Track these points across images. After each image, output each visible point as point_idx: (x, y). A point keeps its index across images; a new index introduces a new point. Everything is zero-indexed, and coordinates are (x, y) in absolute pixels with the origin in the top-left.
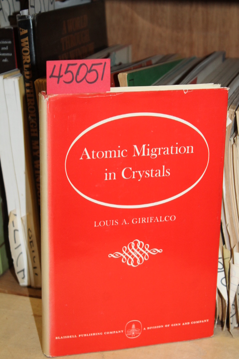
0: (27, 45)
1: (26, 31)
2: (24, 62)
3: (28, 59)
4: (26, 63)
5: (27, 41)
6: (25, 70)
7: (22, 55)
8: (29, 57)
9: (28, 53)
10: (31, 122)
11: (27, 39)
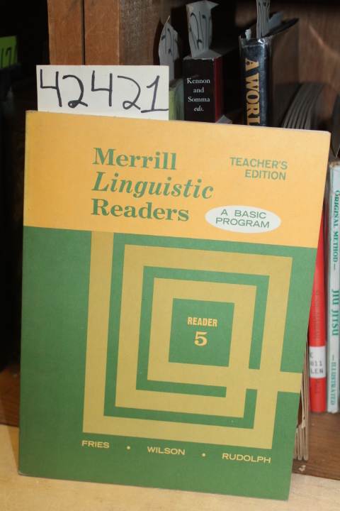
0: (256, 87)
1: (256, 65)
2: (249, 113)
3: (256, 109)
4: (253, 116)
5: (256, 80)
7: (247, 101)
8: (257, 106)
9: (257, 100)
11: (256, 76)
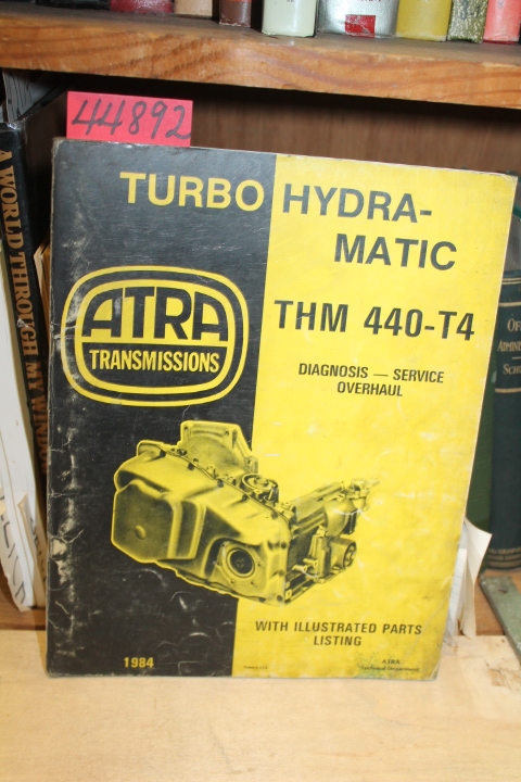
0: (12, 183)
1: (9, 155)
2: (6, 215)
3: (15, 210)
4: (11, 219)
5: (11, 175)
6: (7, 230)
7: (2, 201)
8: (16, 206)
9: (15, 199)
10: (22, 330)
11: (11, 170)
